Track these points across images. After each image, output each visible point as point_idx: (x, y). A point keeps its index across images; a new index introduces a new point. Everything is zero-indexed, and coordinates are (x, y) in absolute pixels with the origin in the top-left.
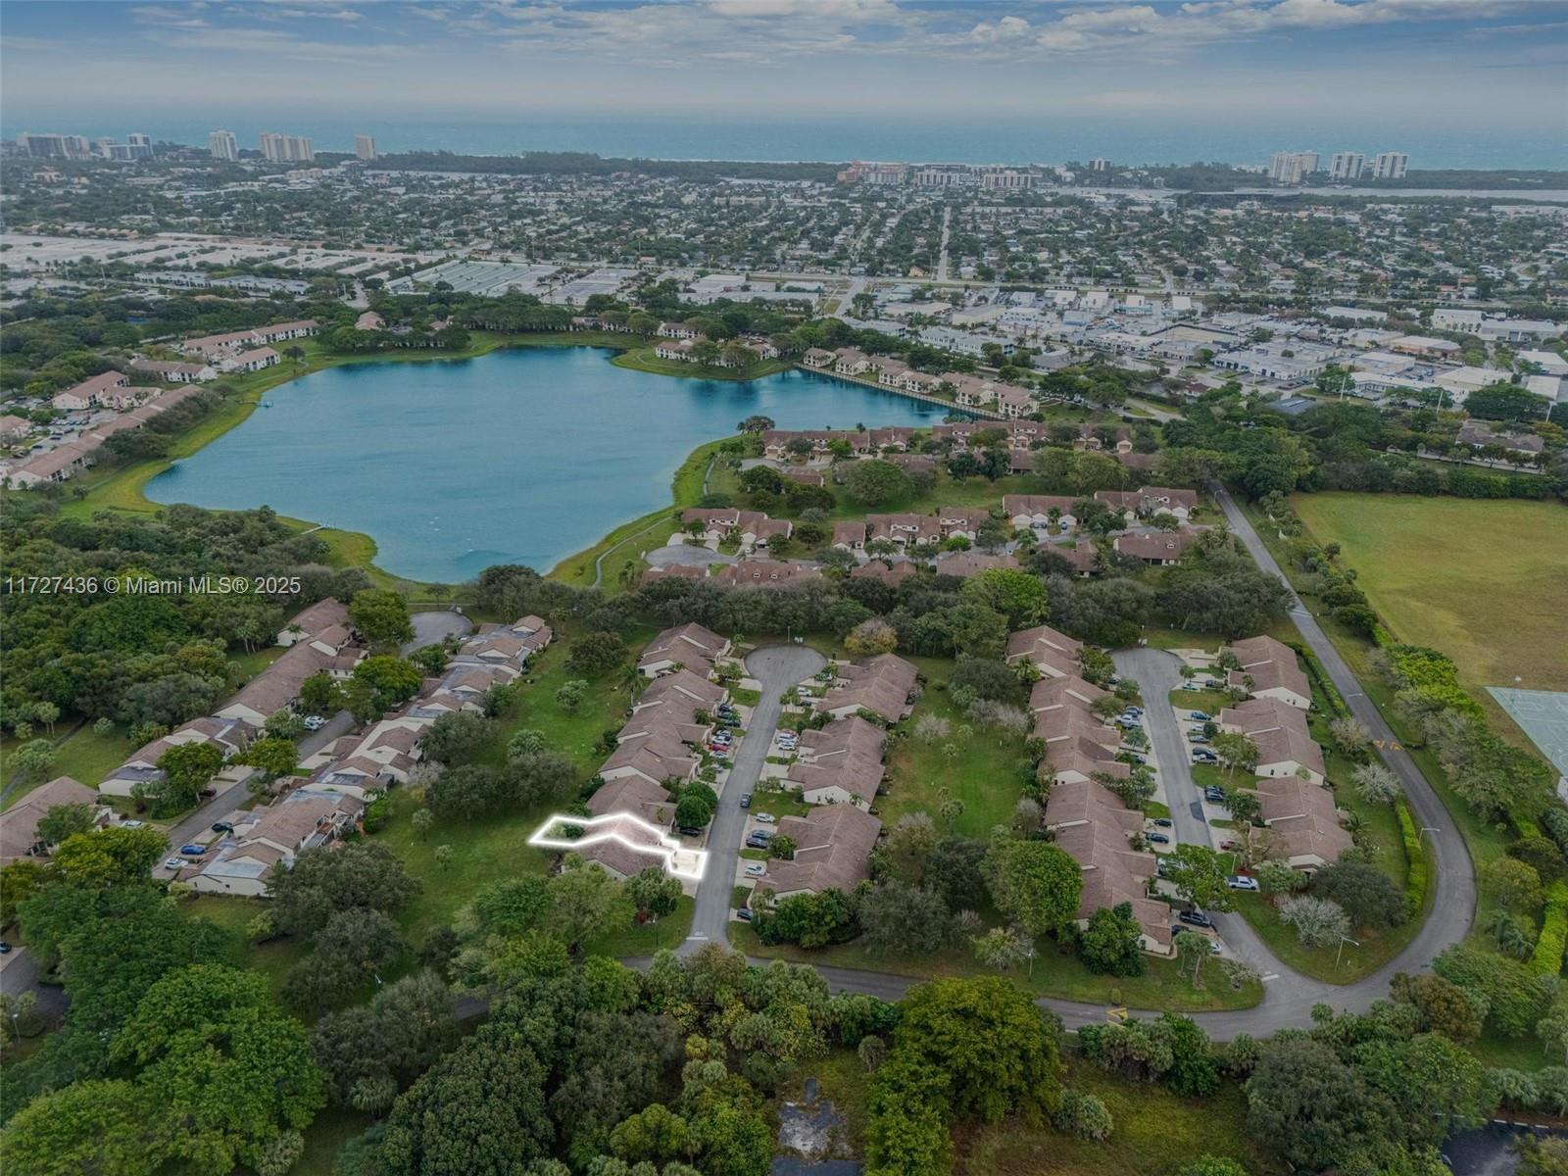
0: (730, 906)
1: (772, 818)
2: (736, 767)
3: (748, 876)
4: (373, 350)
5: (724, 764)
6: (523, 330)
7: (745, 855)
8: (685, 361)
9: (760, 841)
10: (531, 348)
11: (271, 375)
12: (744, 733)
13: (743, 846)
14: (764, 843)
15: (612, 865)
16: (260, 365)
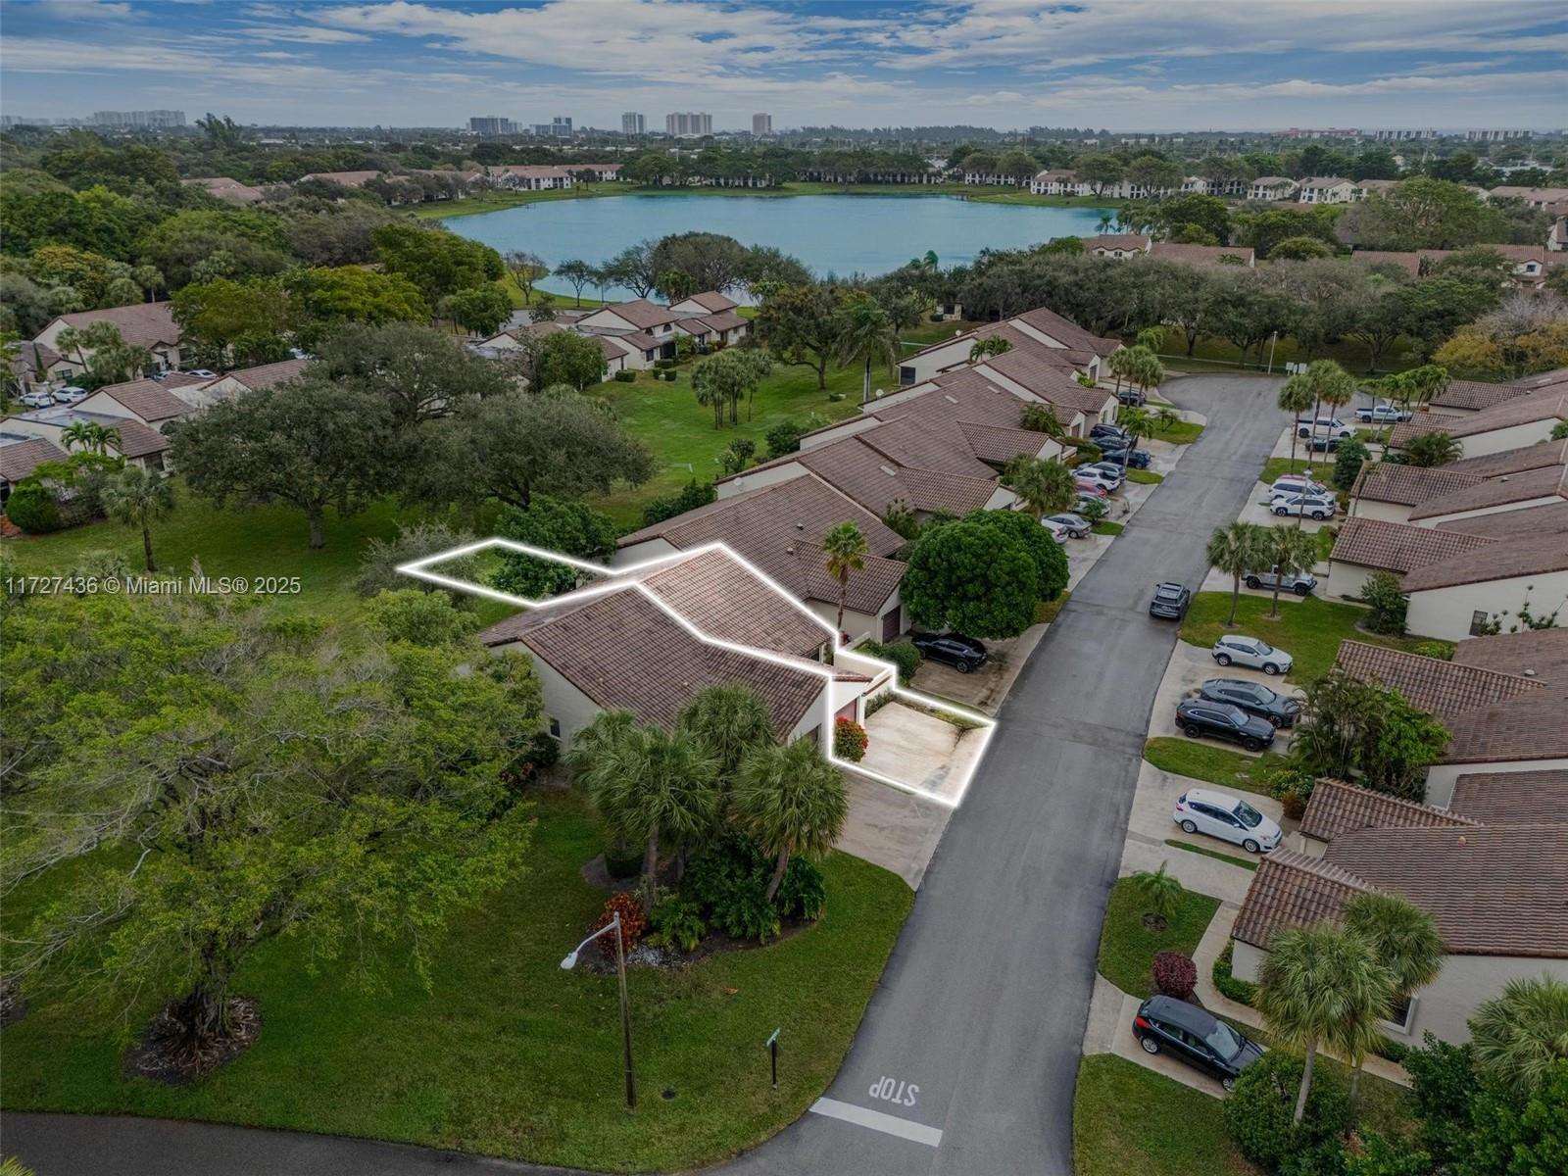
0: (1095, 966)
1: (1282, 658)
2: (1134, 534)
3: (1188, 837)
4: (684, 187)
5: (1097, 521)
6: (864, 180)
7: (1168, 760)
8: (1072, 194)
9: (1240, 718)
10: (875, 195)
11: (556, 192)
12: (1158, 479)
13: (1161, 727)
14: (1262, 727)
15: (586, 679)
16: (544, 184)
